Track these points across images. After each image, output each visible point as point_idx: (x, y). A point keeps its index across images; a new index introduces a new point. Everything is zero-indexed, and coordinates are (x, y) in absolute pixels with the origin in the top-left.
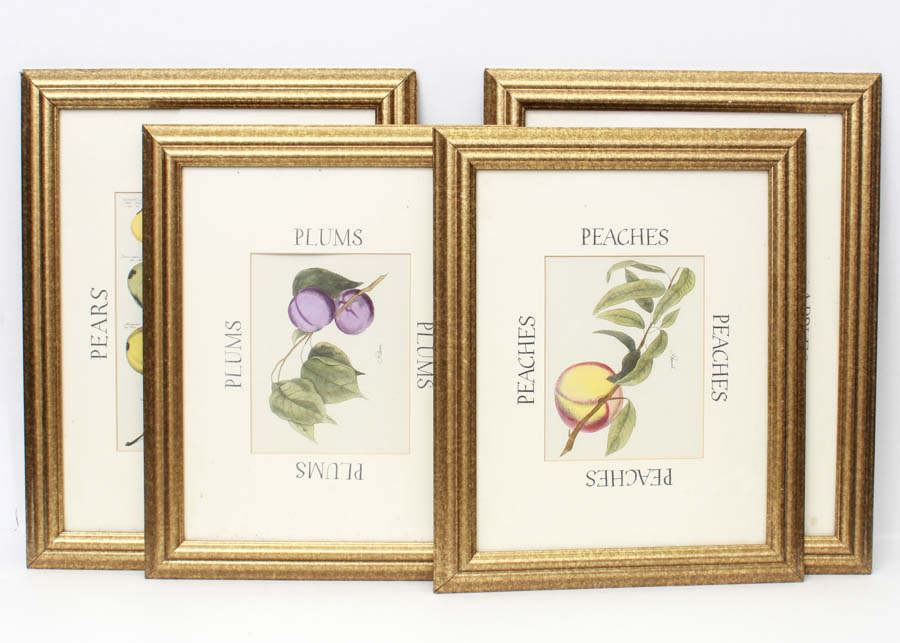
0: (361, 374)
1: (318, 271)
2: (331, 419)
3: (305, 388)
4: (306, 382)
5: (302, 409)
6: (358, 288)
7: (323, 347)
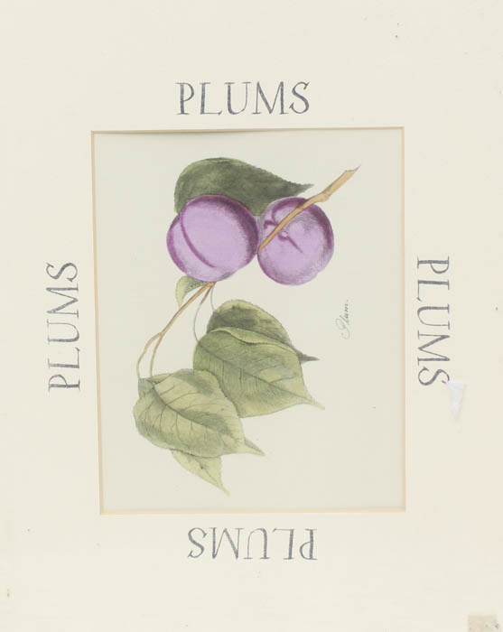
0: (309, 359)
1: (224, 165)
2: (253, 447)
3: (203, 387)
4: (204, 375)
5: (198, 427)
6: (301, 195)
7: (236, 309)
